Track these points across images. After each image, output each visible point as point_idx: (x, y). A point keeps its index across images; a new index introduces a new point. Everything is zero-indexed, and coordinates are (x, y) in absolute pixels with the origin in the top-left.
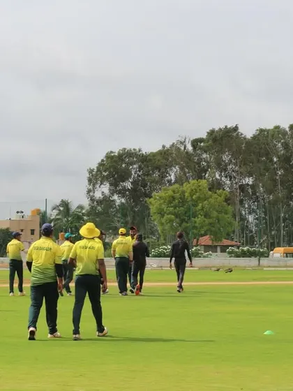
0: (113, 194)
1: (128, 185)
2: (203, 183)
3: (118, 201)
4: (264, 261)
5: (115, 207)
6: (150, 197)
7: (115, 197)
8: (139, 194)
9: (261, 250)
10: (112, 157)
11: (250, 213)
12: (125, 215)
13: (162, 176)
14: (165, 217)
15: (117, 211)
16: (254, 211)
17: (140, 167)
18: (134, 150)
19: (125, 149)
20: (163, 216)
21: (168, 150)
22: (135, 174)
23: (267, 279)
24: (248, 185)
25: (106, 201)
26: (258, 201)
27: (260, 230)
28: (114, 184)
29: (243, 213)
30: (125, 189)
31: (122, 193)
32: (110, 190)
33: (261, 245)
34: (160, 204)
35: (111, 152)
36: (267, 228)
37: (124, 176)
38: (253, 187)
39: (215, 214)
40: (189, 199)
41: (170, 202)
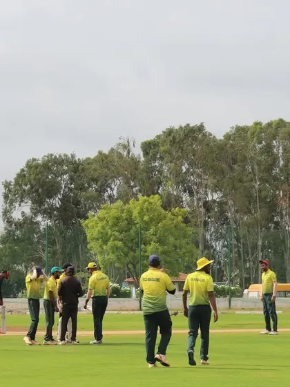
0: (36, 215)
1: (56, 201)
2: (155, 199)
3: (43, 223)
4: (236, 302)
5: (40, 231)
6: (86, 218)
7: (39, 218)
8: (71, 214)
9: (232, 288)
10: (36, 167)
11: (217, 239)
12: (53, 243)
13: (101, 191)
14: (110, 243)
15: (43, 236)
16: (222, 237)
17: (71, 178)
18: (66, 155)
19: (52, 155)
20: (105, 242)
21: (106, 156)
22: (65, 187)
23: (241, 326)
24: (214, 201)
25: (28, 224)
26: (228, 224)
27: (231, 261)
28: (38, 202)
29: (208, 237)
30: (52, 208)
31: (48, 213)
32: (32, 209)
33: (231, 281)
34: (103, 228)
35: (34, 160)
36: (240, 259)
37: (51, 190)
38: (221, 204)
39: (171, 239)
40: (138, 220)
41: (115, 225)
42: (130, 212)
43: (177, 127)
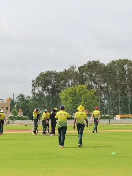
0: (43, 91)
1: (50, 87)
2: (85, 86)
3: (46, 94)
4: (112, 121)
5: (45, 97)
6: (60, 92)
7: (44, 92)
8: (55, 91)
9: (110, 116)
10: (43, 75)
11: (105, 99)
12: (49, 101)
13: (66, 82)
14: (68, 101)
15: (46, 99)
16: (107, 99)
17: (55, 79)
18: (53, 71)
19: (48, 71)
20: (67, 101)
21: (67, 71)
22: (53, 82)
24: (104, 86)
25: (40, 95)
26: (109, 94)
27: (110, 107)
28: (44, 87)
29: (102, 99)
30: (49, 89)
31: (48, 91)
32: (42, 89)
33: (110, 114)
34: (66, 96)
35: (42, 73)
36: (113, 106)
37: (48, 83)
38: (106, 87)
39: (89, 100)
40: (78, 93)
41: (70, 95)
42: (75, 91)
43: (92, 61)
